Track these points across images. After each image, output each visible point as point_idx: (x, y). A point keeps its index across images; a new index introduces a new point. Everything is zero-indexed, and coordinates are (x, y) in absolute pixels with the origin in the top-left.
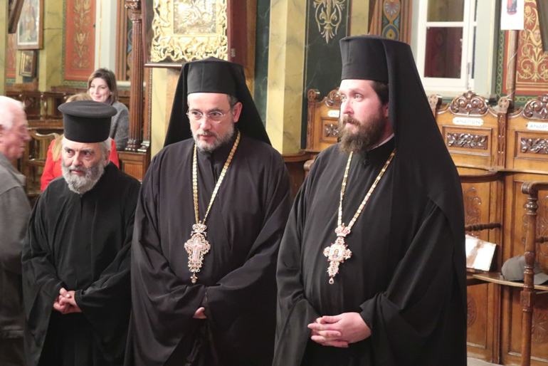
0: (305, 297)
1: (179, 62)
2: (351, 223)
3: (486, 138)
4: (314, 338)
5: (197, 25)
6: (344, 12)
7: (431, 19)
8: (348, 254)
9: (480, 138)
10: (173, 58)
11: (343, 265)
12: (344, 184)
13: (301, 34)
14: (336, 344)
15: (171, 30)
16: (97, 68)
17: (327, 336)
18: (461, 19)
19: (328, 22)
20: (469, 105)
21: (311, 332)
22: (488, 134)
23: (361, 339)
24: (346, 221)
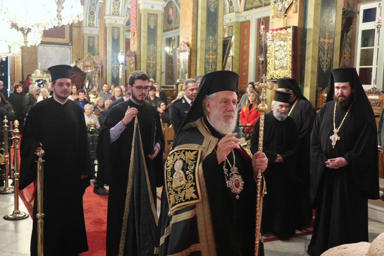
0: (322, 152)
1: (275, 79)
2: (339, 128)
3: (380, 103)
4: (327, 166)
5: (281, 67)
6: (330, 62)
7: (361, 65)
8: (339, 138)
9: (378, 103)
10: (273, 78)
11: (337, 142)
12: (334, 115)
13: (316, 69)
14: (335, 168)
15: (273, 69)
16: (249, 82)
17: (332, 165)
18: (372, 65)
19: (325, 65)
20: (374, 92)
21: (326, 164)
22: (381, 101)
23: (344, 166)
24: (337, 127)
